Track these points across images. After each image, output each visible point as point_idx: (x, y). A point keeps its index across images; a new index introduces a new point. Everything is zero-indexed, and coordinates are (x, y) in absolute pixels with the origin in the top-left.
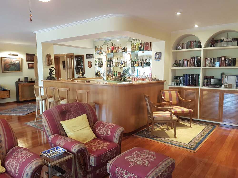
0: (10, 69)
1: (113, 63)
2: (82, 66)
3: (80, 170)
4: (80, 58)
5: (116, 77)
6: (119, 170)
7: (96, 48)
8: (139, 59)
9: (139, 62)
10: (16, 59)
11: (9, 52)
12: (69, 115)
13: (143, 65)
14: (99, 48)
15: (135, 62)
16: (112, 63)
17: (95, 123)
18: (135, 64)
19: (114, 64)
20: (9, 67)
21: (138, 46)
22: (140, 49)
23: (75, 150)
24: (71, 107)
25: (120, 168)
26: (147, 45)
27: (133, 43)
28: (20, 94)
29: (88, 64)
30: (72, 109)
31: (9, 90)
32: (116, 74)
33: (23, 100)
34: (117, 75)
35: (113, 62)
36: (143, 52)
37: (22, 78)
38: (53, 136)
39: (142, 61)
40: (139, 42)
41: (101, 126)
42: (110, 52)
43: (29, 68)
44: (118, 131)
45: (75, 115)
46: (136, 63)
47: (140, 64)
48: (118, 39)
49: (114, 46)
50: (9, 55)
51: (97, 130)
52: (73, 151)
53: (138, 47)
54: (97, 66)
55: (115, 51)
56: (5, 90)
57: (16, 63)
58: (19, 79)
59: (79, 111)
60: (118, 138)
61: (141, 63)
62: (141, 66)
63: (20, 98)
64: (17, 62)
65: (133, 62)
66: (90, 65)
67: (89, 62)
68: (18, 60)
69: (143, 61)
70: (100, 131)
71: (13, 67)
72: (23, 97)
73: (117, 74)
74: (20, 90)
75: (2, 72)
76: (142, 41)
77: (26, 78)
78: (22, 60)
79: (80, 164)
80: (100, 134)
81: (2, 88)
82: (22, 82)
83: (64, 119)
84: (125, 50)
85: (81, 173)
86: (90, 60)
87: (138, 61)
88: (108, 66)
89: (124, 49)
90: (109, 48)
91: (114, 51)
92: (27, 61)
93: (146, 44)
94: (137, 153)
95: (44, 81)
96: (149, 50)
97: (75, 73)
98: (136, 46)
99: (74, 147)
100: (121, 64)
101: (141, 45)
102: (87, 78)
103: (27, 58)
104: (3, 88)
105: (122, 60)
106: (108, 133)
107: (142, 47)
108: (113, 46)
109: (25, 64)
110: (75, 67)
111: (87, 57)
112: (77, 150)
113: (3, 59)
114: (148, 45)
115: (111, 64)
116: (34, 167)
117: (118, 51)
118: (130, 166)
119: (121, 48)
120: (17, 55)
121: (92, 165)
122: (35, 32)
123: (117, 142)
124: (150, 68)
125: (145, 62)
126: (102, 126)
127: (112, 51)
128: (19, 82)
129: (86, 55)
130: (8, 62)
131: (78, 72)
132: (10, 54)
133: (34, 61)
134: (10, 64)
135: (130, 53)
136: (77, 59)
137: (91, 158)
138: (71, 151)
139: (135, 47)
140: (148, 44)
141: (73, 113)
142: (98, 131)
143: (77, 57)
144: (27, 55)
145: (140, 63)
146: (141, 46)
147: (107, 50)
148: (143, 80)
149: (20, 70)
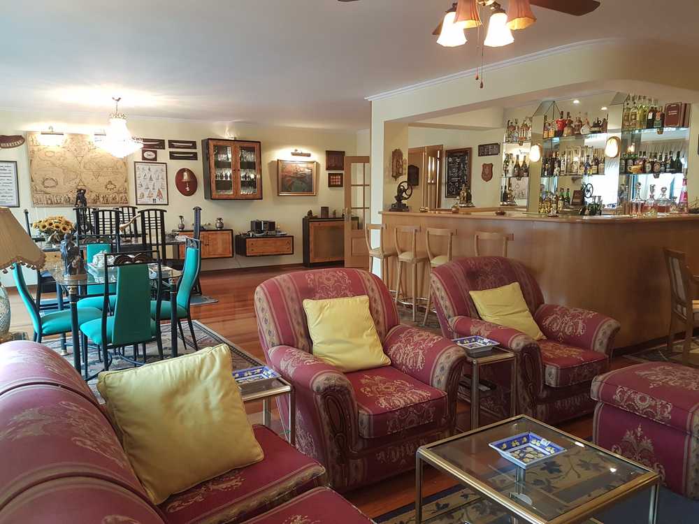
0: (293, 189)
1: (559, 166)
2: (465, 178)
3: (525, 391)
4: (459, 158)
5: (567, 203)
6: (623, 392)
7: (511, 127)
8: (644, 153)
9: (645, 161)
10: (304, 165)
11: (292, 149)
12: (483, 281)
13: (657, 167)
14: (518, 127)
15: (631, 161)
16: (556, 165)
17: (538, 307)
18: (633, 167)
19: (563, 168)
20: (292, 183)
21: (645, 116)
22: (650, 125)
23: (518, 345)
24: (486, 265)
25: (626, 389)
26: (674, 113)
27: (628, 106)
28: (312, 246)
29: (483, 170)
30: (488, 269)
31: (293, 237)
32: (568, 194)
33: (317, 261)
34: (568, 198)
35: (559, 162)
36: (661, 132)
37: (317, 212)
38: (456, 318)
39: (655, 157)
40: (646, 105)
41: (557, 314)
42: (551, 134)
43: (330, 186)
44: (605, 326)
45: (495, 283)
46: (634, 165)
47: (648, 166)
48: (577, 98)
49: (565, 117)
50: (293, 154)
51: (547, 322)
52: (514, 346)
53: (644, 118)
54: (510, 175)
55: (569, 131)
56: (284, 236)
57: (305, 174)
58: (310, 213)
59: (502, 275)
60: (605, 341)
61: (653, 164)
62: (652, 171)
63: (311, 255)
64: (307, 171)
65: (626, 161)
66: (487, 173)
67: (485, 166)
68: (310, 166)
69: (658, 157)
70: (555, 324)
71: (298, 183)
72: (316, 255)
73: (571, 197)
74: (311, 238)
75: (278, 195)
76: (656, 101)
77: (325, 209)
78: (318, 165)
79: (524, 377)
80: (554, 332)
81: (276, 232)
82: (316, 217)
83: (475, 289)
84: (600, 127)
85: (527, 397)
86: (488, 160)
87: (641, 157)
88: (546, 172)
89: (596, 125)
90: (549, 125)
91: (566, 131)
92: (328, 169)
93: (669, 108)
94: (664, 369)
95: (383, 215)
96: (681, 125)
97: (443, 195)
98: (638, 116)
99: (517, 338)
100: (586, 169)
101: (654, 111)
102: (477, 207)
103: (328, 160)
104: (279, 232)
105: (588, 156)
106: (576, 330)
107: (658, 118)
108: (562, 118)
109: (324, 174)
110: (444, 181)
111: (479, 153)
112: (522, 344)
113: (280, 165)
114: (678, 113)
115: (553, 168)
116: (453, 358)
117: (579, 130)
118: (651, 387)
119: (588, 123)
120: (309, 155)
121: (550, 384)
122: (369, 98)
123: (603, 351)
124: (683, 177)
125: (663, 160)
126: (558, 312)
127: (559, 134)
128: (309, 220)
129: (480, 146)
130: (290, 172)
131: (450, 194)
132: (294, 152)
133: (343, 169)
134: (295, 175)
135: (619, 135)
136: (450, 160)
137: (547, 369)
138: (509, 345)
139: (633, 117)
140: (677, 107)
141: (491, 278)
142: (550, 323)
143: (451, 153)
144: (329, 154)
145: (649, 162)
146: (654, 116)
147: (544, 130)
148: (662, 209)
149: (311, 191)
